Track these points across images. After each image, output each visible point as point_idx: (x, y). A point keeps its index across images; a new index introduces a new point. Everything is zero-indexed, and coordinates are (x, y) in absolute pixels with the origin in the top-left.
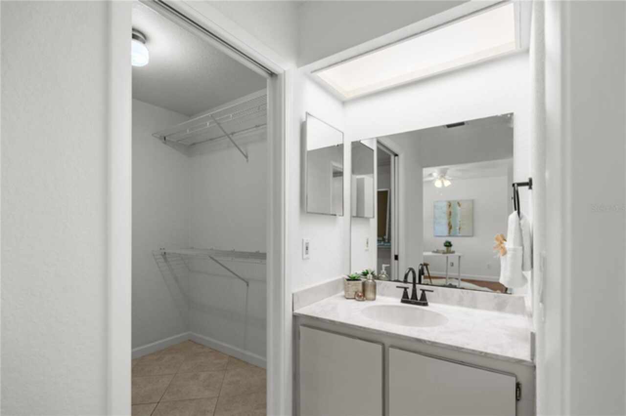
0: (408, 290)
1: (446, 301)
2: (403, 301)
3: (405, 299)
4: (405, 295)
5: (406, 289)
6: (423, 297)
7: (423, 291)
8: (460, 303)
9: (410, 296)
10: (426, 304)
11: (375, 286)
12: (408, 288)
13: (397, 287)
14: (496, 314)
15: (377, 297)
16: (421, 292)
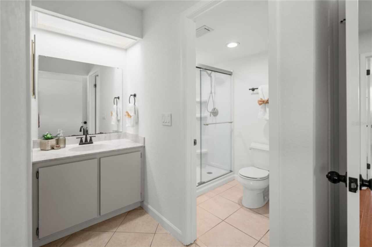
0: (83, 139)
1: (100, 140)
2: (80, 144)
3: (81, 143)
4: (81, 141)
5: (81, 138)
6: (91, 140)
7: (91, 137)
8: (105, 139)
9: (84, 141)
10: (92, 143)
11: (65, 140)
12: (83, 137)
13: (77, 138)
14: (118, 140)
15: (66, 146)
16: (90, 138)
